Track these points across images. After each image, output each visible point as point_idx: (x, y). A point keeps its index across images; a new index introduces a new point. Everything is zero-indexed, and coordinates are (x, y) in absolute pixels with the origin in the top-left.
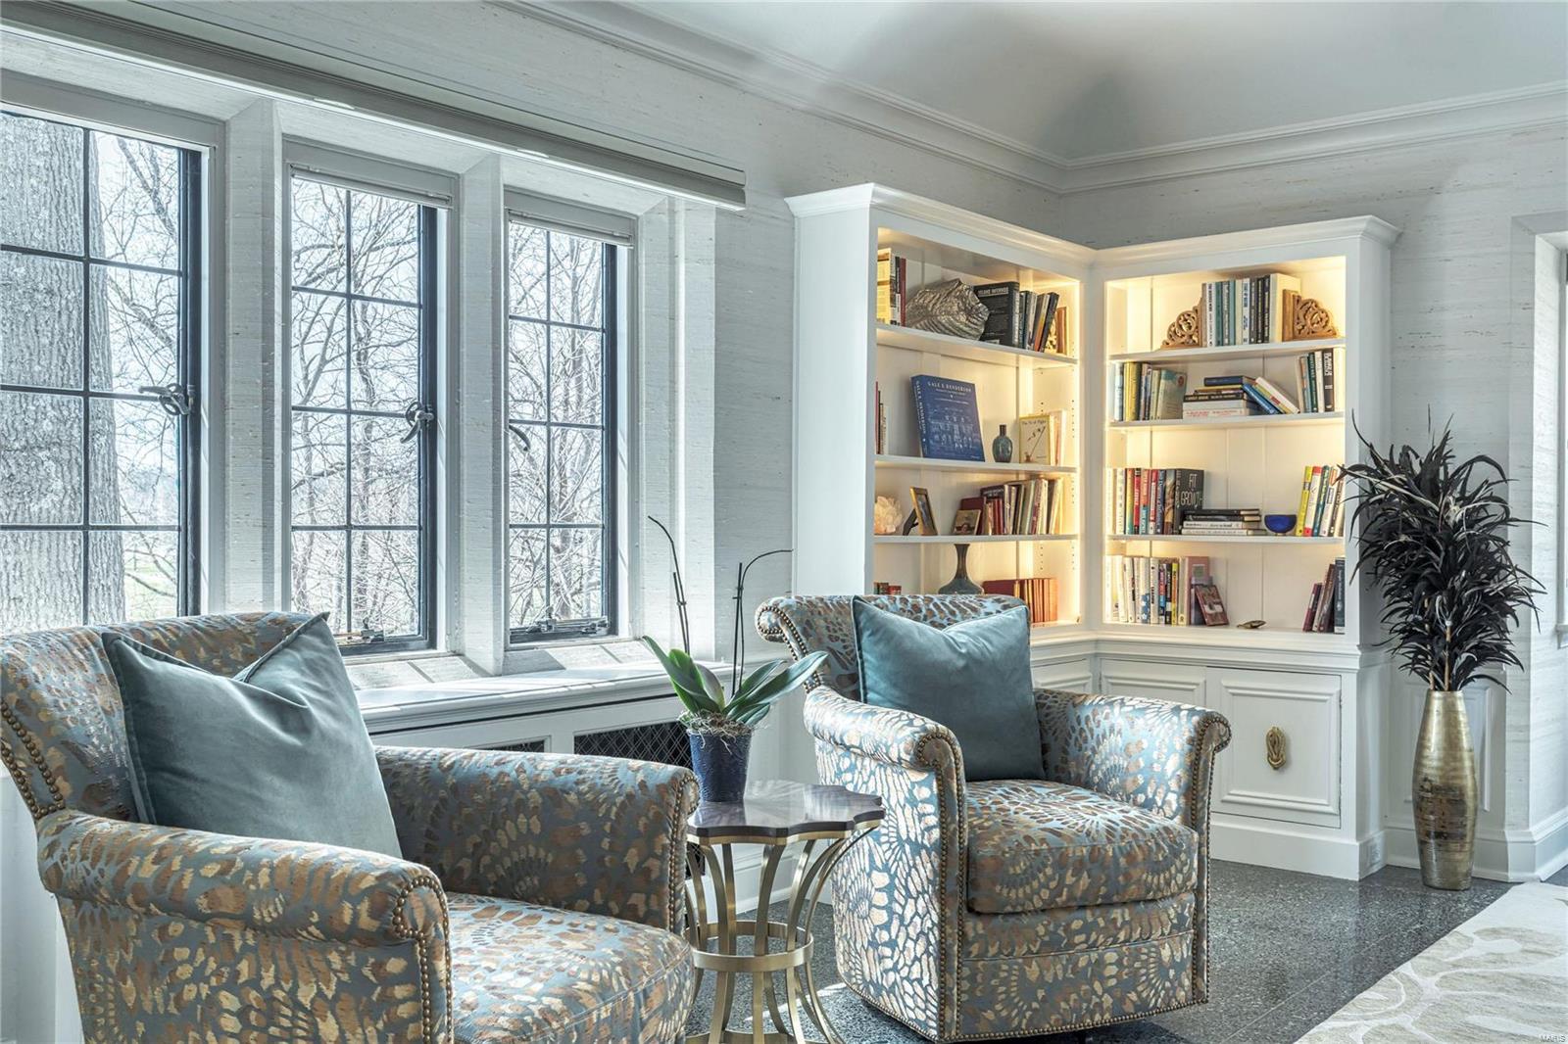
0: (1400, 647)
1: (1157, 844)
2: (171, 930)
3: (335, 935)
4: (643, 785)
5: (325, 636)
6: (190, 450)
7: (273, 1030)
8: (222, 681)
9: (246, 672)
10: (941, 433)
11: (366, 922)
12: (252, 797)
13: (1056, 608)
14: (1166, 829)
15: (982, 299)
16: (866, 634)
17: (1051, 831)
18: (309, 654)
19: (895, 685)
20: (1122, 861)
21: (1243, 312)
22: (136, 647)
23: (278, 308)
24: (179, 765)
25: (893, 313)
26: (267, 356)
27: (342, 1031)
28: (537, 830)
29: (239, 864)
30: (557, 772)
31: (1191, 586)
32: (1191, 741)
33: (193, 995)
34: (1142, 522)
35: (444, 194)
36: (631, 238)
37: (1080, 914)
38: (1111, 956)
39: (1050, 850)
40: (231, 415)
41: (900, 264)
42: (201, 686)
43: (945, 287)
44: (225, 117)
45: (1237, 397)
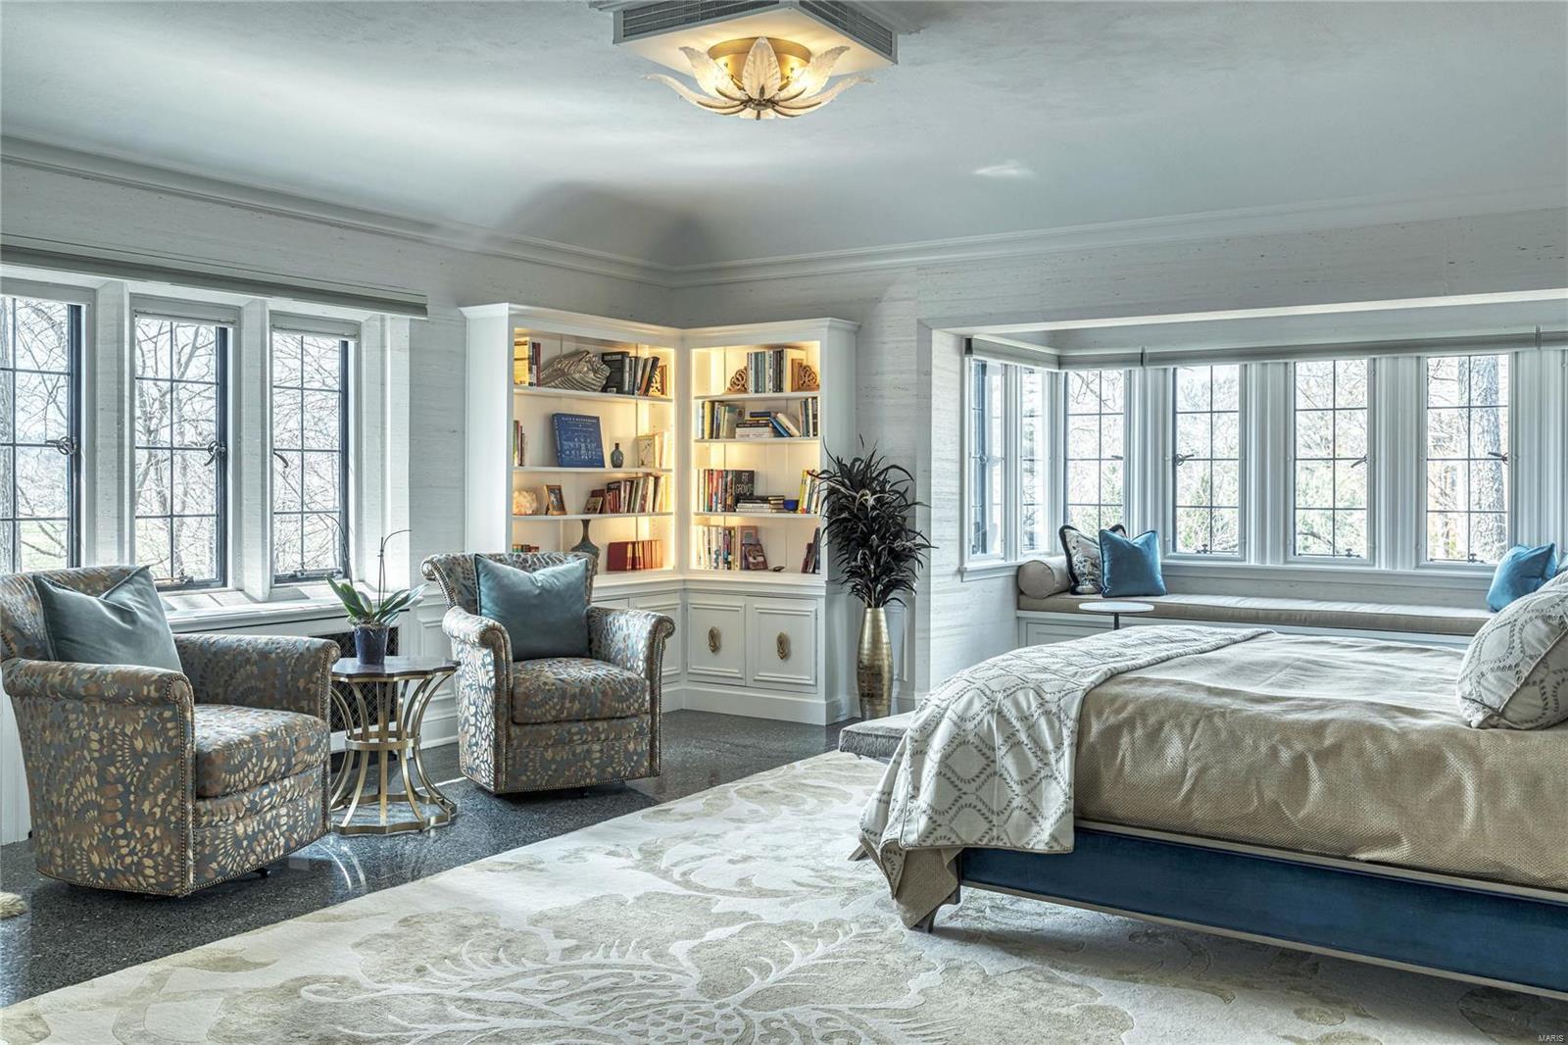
0: (846, 581)
1: (621, 686)
2: (67, 707)
3: (142, 701)
4: (308, 648)
5: (147, 577)
6: (74, 474)
7: (114, 746)
8: (93, 599)
9: (105, 594)
10: (570, 450)
11: (153, 694)
12: (106, 652)
13: (662, 559)
14: (629, 679)
15: (604, 362)
16: (482, 575)
17: (560, 679)
18: (137, 586)
19: (497, 605)
20: (600, 695)
21: (769, 372)
22: (49, 582)
23: (127, 393)
24: (70, 636)
25: (530, 378)
26: (120, 422)
27: (144, 744)
28: (256, 672)
29: (98, 673)
30: (267, 644)
31: (743, 545)
32: (650, 632)
33: (77, 735)
34: (714, 504)
35: (231, 319)
36: (357, 336)
37: (577, 724)
38: (596, 747)
39: (556, 689)
40: (99, 454)
41: (536, 347)
42: (80, 600)
43: (577, 355)
44: (96, 287)
45: (766, 425)
